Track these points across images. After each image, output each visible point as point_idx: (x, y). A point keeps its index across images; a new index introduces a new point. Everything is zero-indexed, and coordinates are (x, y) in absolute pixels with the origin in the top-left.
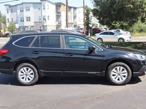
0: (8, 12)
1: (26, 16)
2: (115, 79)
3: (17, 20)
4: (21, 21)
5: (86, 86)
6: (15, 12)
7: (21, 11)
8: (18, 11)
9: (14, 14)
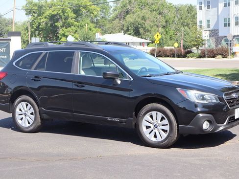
0: (201, 8)
1: (236, 16)
2: (150, 134)
3: (217, 23)
4: (225, 25)
5: (105, 142)
6: (215, 7)
7: (225, 5)
8: (219, 4)
9: (213, 10)
